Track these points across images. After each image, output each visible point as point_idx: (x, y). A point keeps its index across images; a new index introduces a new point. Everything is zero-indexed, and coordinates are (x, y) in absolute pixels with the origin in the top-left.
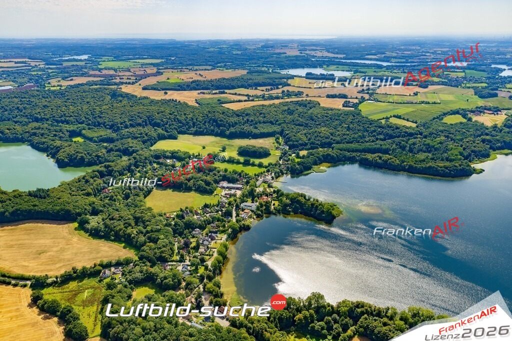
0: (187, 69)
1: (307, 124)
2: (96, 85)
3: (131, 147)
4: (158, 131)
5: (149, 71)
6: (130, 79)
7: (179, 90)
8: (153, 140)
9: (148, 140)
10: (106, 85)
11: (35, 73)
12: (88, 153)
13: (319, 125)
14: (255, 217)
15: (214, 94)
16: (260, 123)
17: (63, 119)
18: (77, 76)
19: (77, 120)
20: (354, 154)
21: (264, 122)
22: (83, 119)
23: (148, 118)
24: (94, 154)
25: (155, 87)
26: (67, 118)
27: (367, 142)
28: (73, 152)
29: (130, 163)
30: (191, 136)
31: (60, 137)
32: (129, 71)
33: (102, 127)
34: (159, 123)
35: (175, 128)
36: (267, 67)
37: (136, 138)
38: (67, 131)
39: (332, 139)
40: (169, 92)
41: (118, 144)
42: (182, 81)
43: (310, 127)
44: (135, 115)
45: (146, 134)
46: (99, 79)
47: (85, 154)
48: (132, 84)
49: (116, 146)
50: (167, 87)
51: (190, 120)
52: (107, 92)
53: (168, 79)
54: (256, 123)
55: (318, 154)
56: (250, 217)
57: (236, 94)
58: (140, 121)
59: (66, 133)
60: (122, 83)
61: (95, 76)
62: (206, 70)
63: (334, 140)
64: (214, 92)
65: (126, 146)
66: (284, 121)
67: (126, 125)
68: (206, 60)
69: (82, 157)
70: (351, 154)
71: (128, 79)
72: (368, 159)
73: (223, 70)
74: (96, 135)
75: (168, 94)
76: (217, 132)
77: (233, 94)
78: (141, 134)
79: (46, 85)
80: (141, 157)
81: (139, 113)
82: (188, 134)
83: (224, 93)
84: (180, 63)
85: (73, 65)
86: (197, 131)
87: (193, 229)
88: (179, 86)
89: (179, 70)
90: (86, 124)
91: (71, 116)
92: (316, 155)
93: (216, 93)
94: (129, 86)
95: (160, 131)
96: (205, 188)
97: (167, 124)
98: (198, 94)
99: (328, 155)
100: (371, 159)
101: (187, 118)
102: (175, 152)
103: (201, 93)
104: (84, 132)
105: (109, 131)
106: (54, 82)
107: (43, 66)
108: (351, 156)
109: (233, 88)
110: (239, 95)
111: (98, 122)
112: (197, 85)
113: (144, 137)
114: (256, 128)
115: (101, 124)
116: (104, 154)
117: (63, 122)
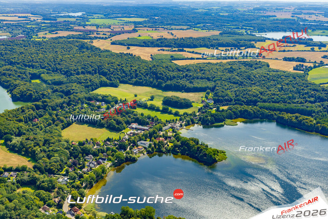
0: (163, 28)
1: (242, 83)
2: (74, 38)
3: (73, 90)
4: (101, 79)
5: (127, 28)
6: (106, 35)
7: (143, 46)
8: (94, 86)
9: (91, 85)
10: (82, 39)
11: (30, 26)
12: (36, 92)
13: (254, 84)
14: (145, 153)
15: (173, 51)
16: (198, 78)
17: (30, 64)
18: (62, 30)
19: (40, 65)
20: (272, 113)
21: (201, 78)
22: (46, 65)
23: (98, 67)
24: (41, 92)
25: (122, 42)
26: (34, 64)
27: (295, 103)
28: (25, 90)
29: (64, 101)
30: (131, 86)
31: (23, 78)
32: (109, 27)
33: (58, 72)
34: (106, 73)
35: (118, 78)
36: (245, 29)
37: (80, 83)
38: (30, 73)
39: (259, 98)
40: (132, 48)
41: (64, 87)
42: (151, 38)
43: (245, 85)
44: (88, 64)
45: (90, 81)
46: (78, 33)
47: (34, 92)
48: (105, 39)
49: (61, 88)
50: (133, 43)
51: (133, 72)
52: (77, 44)
53: (140, 36)
54: (193, 79)
55: (236, 109)
56: (142, 152)
57: (193, 52)
58: (90, 69)
59: (28, 75)
60: (96, 38)
61: (76, 31)
62: (181, 29)
63: (261, 99)
64: (174, 49)
65: (69, 89)
66: (221, 78)
67: (78, 72)
68: (188, 20)
69: (31, 94)
70: (269, 112)
71: (104, 34)
72: (283, 118)
73: (197, 31)
74: (51, 78)
75: (131, 49)
76: (155, 83)
77: (190, 52)
78: (86, 80)
79: (34, 37)
80: (76, 97)
81: (92, 62)
82: (129, 84)
83: (183, 51)
84: (161, 23)
85: (65, 21)
86: (137, 81)
87: (87, 155)
88: (144, 43)
89: (154, 29)
90: (46, 70)
91: (37, 62)
92: (234, 110)
93: (175, 51)
94: (101, 40)
95: (104, 79)
96: (114, 126)
97: (112, 74)
98: (159, 50)
99: (246, 111)
100: (287, 118)
101: (132, 69)
102: (105, 97)
103: (161, 50)
104: (42, 75)
105: (63, 76)
106: (41, 34)
107: (40, 21)
108: (269, 114)
109: (195, 46)
110: (196, 53)
111: (56, 68)
112: (161, 43)
113: (87, 83)
114: (191, 82)
115: (59, 70)
116: (49, 94)
117: (29, 66)
